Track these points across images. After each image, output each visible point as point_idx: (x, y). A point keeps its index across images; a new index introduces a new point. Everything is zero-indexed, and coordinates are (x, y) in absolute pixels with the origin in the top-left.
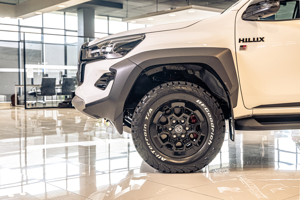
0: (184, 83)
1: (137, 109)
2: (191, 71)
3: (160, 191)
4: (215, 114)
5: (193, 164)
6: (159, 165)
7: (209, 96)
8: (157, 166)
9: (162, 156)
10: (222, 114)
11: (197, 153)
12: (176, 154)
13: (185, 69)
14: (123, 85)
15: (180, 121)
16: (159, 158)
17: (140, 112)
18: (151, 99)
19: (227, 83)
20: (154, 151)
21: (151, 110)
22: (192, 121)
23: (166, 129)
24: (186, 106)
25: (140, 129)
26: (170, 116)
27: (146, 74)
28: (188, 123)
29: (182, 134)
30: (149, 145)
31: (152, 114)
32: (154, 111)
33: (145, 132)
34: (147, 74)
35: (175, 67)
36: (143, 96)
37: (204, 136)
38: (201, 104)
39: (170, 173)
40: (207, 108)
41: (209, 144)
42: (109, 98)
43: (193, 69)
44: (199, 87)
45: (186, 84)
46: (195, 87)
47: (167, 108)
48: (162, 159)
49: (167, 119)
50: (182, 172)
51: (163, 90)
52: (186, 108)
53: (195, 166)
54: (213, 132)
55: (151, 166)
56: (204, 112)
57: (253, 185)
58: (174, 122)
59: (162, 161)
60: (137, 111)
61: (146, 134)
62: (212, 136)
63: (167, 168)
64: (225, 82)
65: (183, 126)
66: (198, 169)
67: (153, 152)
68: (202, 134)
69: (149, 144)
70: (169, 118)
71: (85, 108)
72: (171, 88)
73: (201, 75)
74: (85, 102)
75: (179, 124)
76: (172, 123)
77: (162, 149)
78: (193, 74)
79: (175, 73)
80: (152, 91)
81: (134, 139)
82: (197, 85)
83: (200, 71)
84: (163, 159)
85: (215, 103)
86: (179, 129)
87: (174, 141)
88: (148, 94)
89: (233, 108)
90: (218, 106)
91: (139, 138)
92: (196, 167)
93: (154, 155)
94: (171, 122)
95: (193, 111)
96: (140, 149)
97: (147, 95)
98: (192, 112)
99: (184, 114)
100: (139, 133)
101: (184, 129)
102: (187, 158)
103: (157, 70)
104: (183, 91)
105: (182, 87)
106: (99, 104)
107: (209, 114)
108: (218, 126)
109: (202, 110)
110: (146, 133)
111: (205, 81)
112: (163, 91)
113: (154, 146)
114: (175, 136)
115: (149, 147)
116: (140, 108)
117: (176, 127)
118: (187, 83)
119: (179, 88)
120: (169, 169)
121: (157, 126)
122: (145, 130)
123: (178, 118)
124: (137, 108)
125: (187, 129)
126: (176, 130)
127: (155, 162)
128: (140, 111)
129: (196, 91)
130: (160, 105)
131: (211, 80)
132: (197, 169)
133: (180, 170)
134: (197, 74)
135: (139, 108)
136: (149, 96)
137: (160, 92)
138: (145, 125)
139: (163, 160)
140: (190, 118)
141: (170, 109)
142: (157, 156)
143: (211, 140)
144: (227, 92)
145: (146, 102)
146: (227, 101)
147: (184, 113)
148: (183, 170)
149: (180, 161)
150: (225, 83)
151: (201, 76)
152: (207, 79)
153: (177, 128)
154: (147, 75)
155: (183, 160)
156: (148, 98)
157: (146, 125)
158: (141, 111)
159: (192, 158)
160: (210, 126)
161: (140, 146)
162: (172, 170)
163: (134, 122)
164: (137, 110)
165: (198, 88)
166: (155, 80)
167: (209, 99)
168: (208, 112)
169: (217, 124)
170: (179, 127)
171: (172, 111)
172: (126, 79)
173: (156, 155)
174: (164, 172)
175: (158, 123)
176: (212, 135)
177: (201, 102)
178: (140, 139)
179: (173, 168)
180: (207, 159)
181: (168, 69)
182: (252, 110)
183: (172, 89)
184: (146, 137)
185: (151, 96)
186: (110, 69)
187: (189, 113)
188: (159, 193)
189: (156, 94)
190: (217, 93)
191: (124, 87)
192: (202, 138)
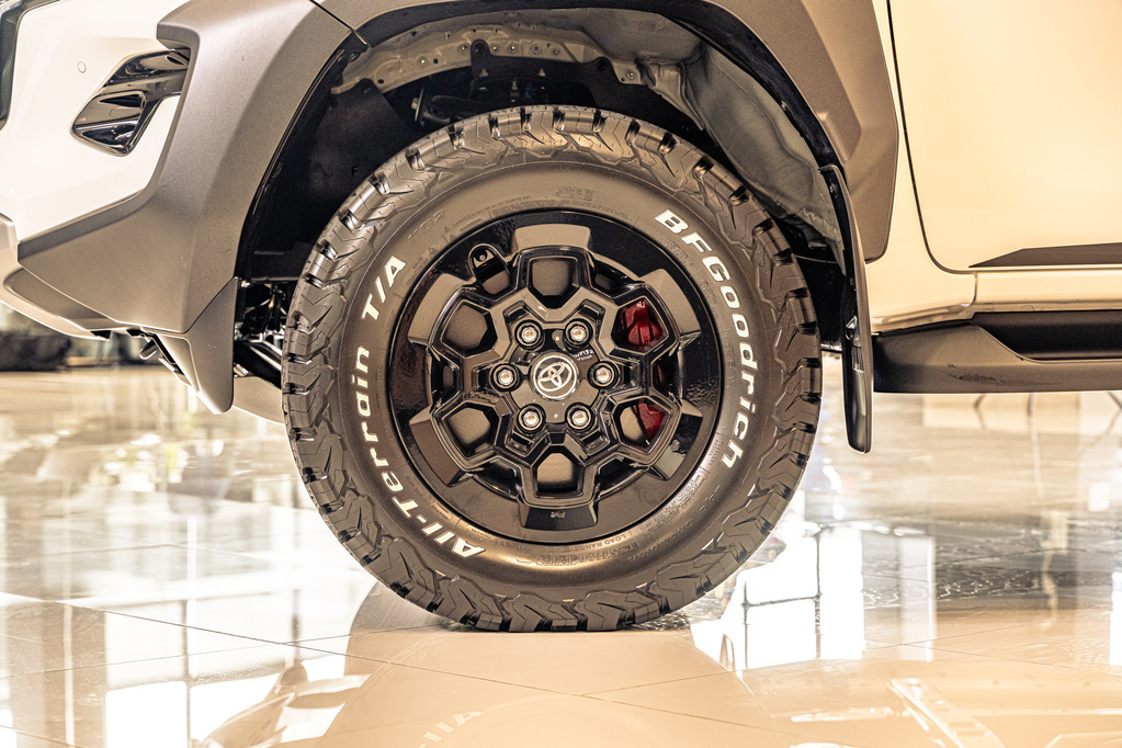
0: (589, 113)
1: (317, 258)
2: (633, 67)
3: (441, 725)
4: (760, 291)
5: (633, 577)
6: (441, 583)
7: (730, 188)
8: (431, 586)
9: (459, 533)
10: (800, 294)
11: (656, 516)
12: (538, 519)
13: (597, 54)
14: (236, 119)
15: (565, 334)
16: (441, 540)
17: (335, 276)
18: (394, 199)
19: (832, 116)
20: (412, 505)
21: (394, 264)
22: (633, 336)
23: (485, 379)
24: (595, 244)
25: (334, 375)
26: (508, 303)
27: (376, 82)
28: (608, 345)
29: (575, 407)
30: (384, 469)
31: (403, 291)
32: (413, 274)
33: (363, 390)
34: (381, 82)
35: (541, 43)
36: (349, 190)
37: (699, 420)
38: (684, 233)
39: (504, 627)
40: (715, 260)
41: (729, 463)
42: (157, 201)
43: (643, 53)
44: (675, 137)
45: (599, 120)
46: (649, 137)
47: (490, 256)
48: (458, 548)
49: (488, 319)
50: (574, 623)
51: (465, 150)
52: (598, 257)
53: (648, 587)
54: (747, 397)
55: (396, 587)
56: (699, 280)
57: (981, 733)
58: (530, 336)
59: (456, 559)
60: (314, 273)
61: (364, 405)
62: (742, 418)
63: (489, 602)
64: (822, 110)
65: (577, 363)
66: (665, 609)
67: (406, 507)
68: (687, 409)
69: (383, 463)
70: (497, 312)
71: (17, 265)
72: (510, 140)
73: (691, 92)
74: (13, 228)
75: (559, 351)
76: (514, 345)
77: (455, 494)
78: (645, 87)
79: (542, 74)
80: (401, 158)
81: (297, 430)
82: (664, 131)
83: (683, 66)
84: (465, 548)
85: (760, 231)
86: (555, 381)
87: (529, 446)
88: (382, 177)
89: (868, 260)
90: (778, 247)
91: (323, 424)
92: (651, 596)
93: (412, 526)
94: (514, 336)
95: (634, 277)
96: (333, 488)
97: (374, 179)
98: (633, 282)
99: (583, 294)
100: (325, 399)
101: (585, 382)
102: (604, 544)
103: (436, 61)
104: (585, 159)
105: (576, 137)
106: (97, 233)
107: (730, 290)
108: (781, 362)
109: (689, 268)
110: (366, 398)
111: (708, 127)
112: (467, 155)
113: (413, 475)
114: (532, 421)
115: (385, 476)
116: (331, 253)
117: (539, 370)
118: (604, 113)
119: (559, 141)
120: (500, 604)
121: (430, 361)
122: (363, 383)
123: (553, 317)
124: (314, 252)
125: (604, 377)
126: (539, 384)
127: (416, 568)
128: (331, 272)
129: (658, 159)
130: (449, 240)
131: (747, 116)
132: (655, 607)
133: (559, 610)
134: (667, 84)
135: (324, 253)
136: (385, 188)
137: (449, 161)
138: (362, 352)
139: (466, 554)
140: (620, 315)
141: (507, 260)
142: (429, 531)
143: (736, 440)
144: (834, 167)
145: (365, 221)
146: (834, 233)
147: (586, 285)
148: (580, 609)
149: (564, 559)
150: (822, 117)
151: (686, 96)
152: (724, 109)
153: (546, 375)
154: (380, 86)
155: (575, 558)
156: (379, 198)
157: (367, 354)
158: (340, 272)
159: (631, 547)
160: (734, 364)
161: (331, 471)
162: (515, 611)
163: (296, 334)
164: (315, 263)
165: (668, 141)
166: (427, 115)
167: (731, 207)
168: (725, 282)
169: (776, 352)
170: (557, 368)
171: (521, 276)
172: (253, 85)
173: (427, 525)
174: (471, 623)
175: (437, 344)
176: (743, 410)
177: (683, 225)
178: (332, 431)
179: (518, 603)
180: (716, 549)
181: (500, 54)
182: (972, 276)
183: (518, 145)
184: (365, 419)
185: (399, 184)
186: (163, 32)
187: (614, 285)
188: (437, 738)
189: (426, 175)
190: (777, 192)
191: (239, 132)
192: (689, 427)
